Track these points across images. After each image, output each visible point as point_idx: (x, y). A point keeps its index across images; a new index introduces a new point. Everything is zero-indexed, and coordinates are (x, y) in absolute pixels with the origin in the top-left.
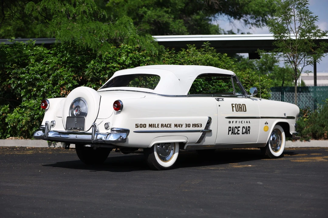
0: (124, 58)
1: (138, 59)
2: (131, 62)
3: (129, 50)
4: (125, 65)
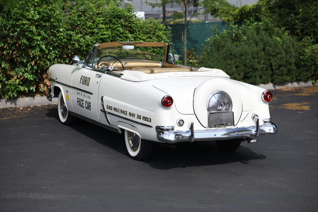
0: (32, 12)
1: (47, 13)
2: (41, 18)
3: (36, 4)
4: (34, 20)
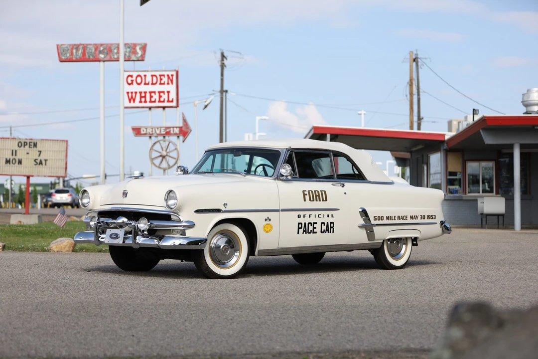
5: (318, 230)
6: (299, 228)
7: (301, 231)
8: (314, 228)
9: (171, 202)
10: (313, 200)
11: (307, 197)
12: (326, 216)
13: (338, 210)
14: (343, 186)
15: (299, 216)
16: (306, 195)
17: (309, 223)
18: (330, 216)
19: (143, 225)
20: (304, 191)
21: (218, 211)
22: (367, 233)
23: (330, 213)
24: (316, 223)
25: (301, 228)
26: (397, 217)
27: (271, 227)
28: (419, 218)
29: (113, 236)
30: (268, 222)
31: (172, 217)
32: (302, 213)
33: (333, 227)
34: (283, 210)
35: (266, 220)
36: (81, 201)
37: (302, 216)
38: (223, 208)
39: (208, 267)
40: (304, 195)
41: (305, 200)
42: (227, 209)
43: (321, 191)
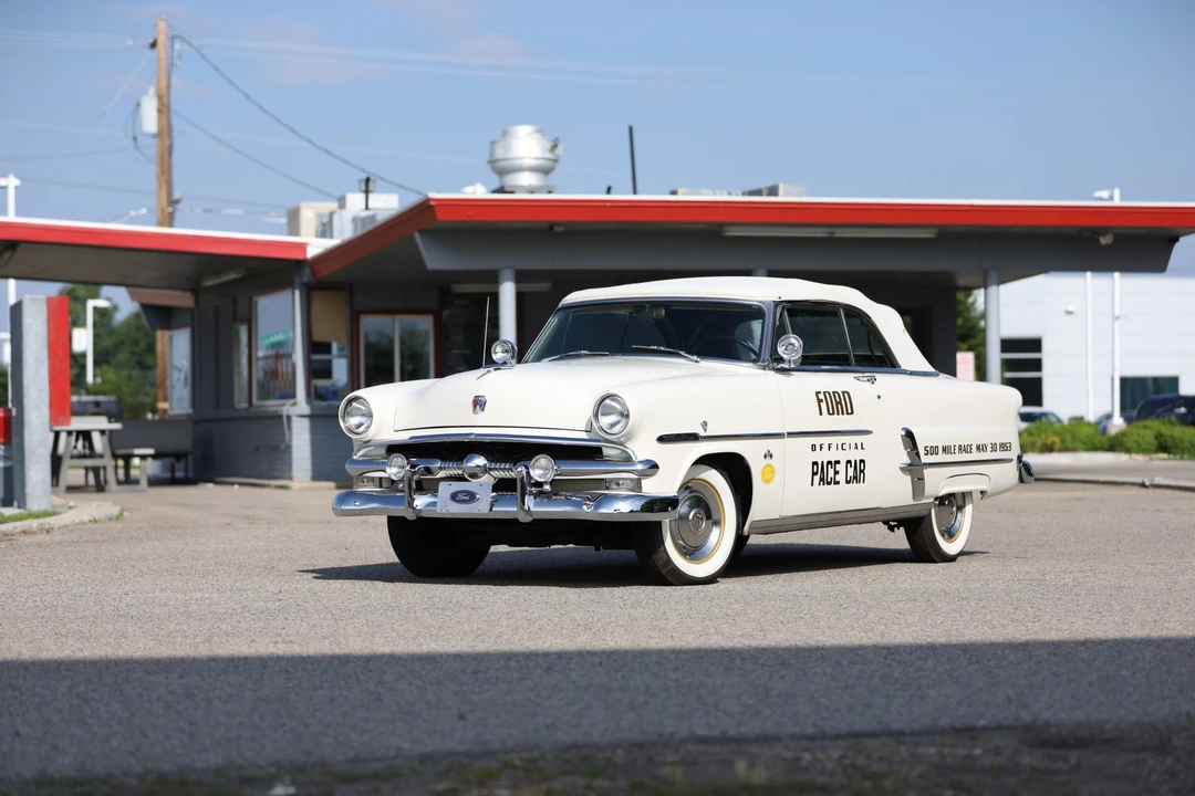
5: (841, 478)
6: (814, 474)
7: (817, 478)
8: (836, 473)
9: (606, 421)
10: (833, 414)
11: (823, 405)
12: (853, 446)
13: (870, 432)
14: (873, 380)
15: (814, 448)
16: (822, 401)
17: (829, 463)
18: (859, 446)
19: (541, 469)
20: (818, 393)
21: (693, 437)
22: (913, 482)
23: (858, 439)
24: (838, 462)
25: (816, 473)
26: (957, 448)
27: (773, 472)
28: (989, 449)
29: (461, 497)
30: (768, 461)
31: (606, 451)
32: (817, 440)
33: (862, 471)
34: (790, 434)
35: (765, 456)
36: (344, 421)
37: (818, 448)
38: (702, 433)
39: (669, 561)
40: (820, 401)
41: (821, 414)
42: (707, 434)
43: (843, 393)
